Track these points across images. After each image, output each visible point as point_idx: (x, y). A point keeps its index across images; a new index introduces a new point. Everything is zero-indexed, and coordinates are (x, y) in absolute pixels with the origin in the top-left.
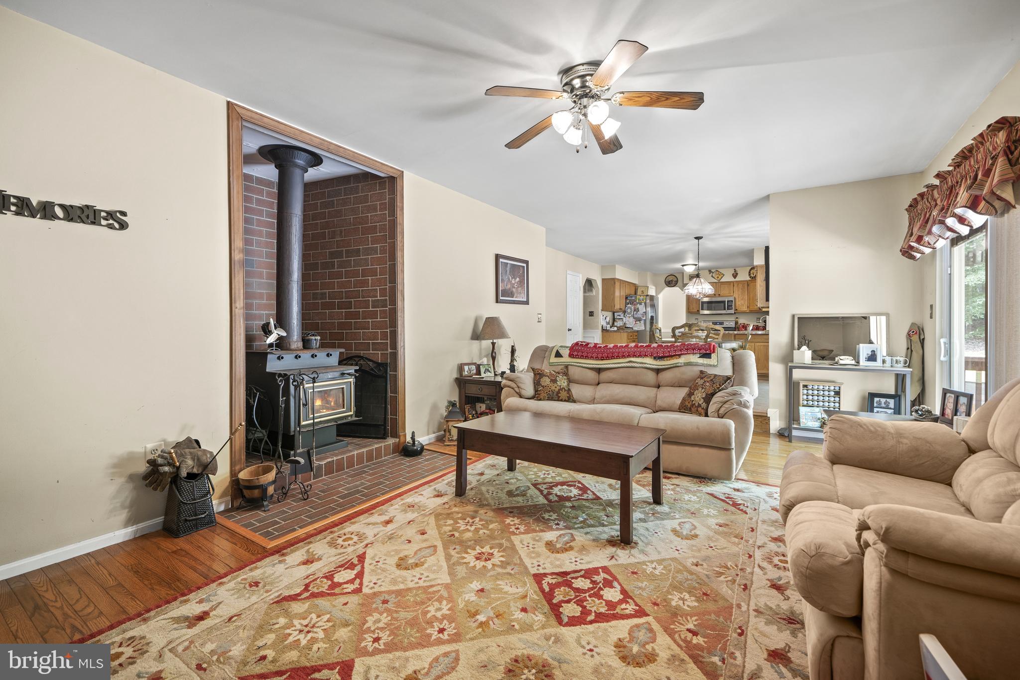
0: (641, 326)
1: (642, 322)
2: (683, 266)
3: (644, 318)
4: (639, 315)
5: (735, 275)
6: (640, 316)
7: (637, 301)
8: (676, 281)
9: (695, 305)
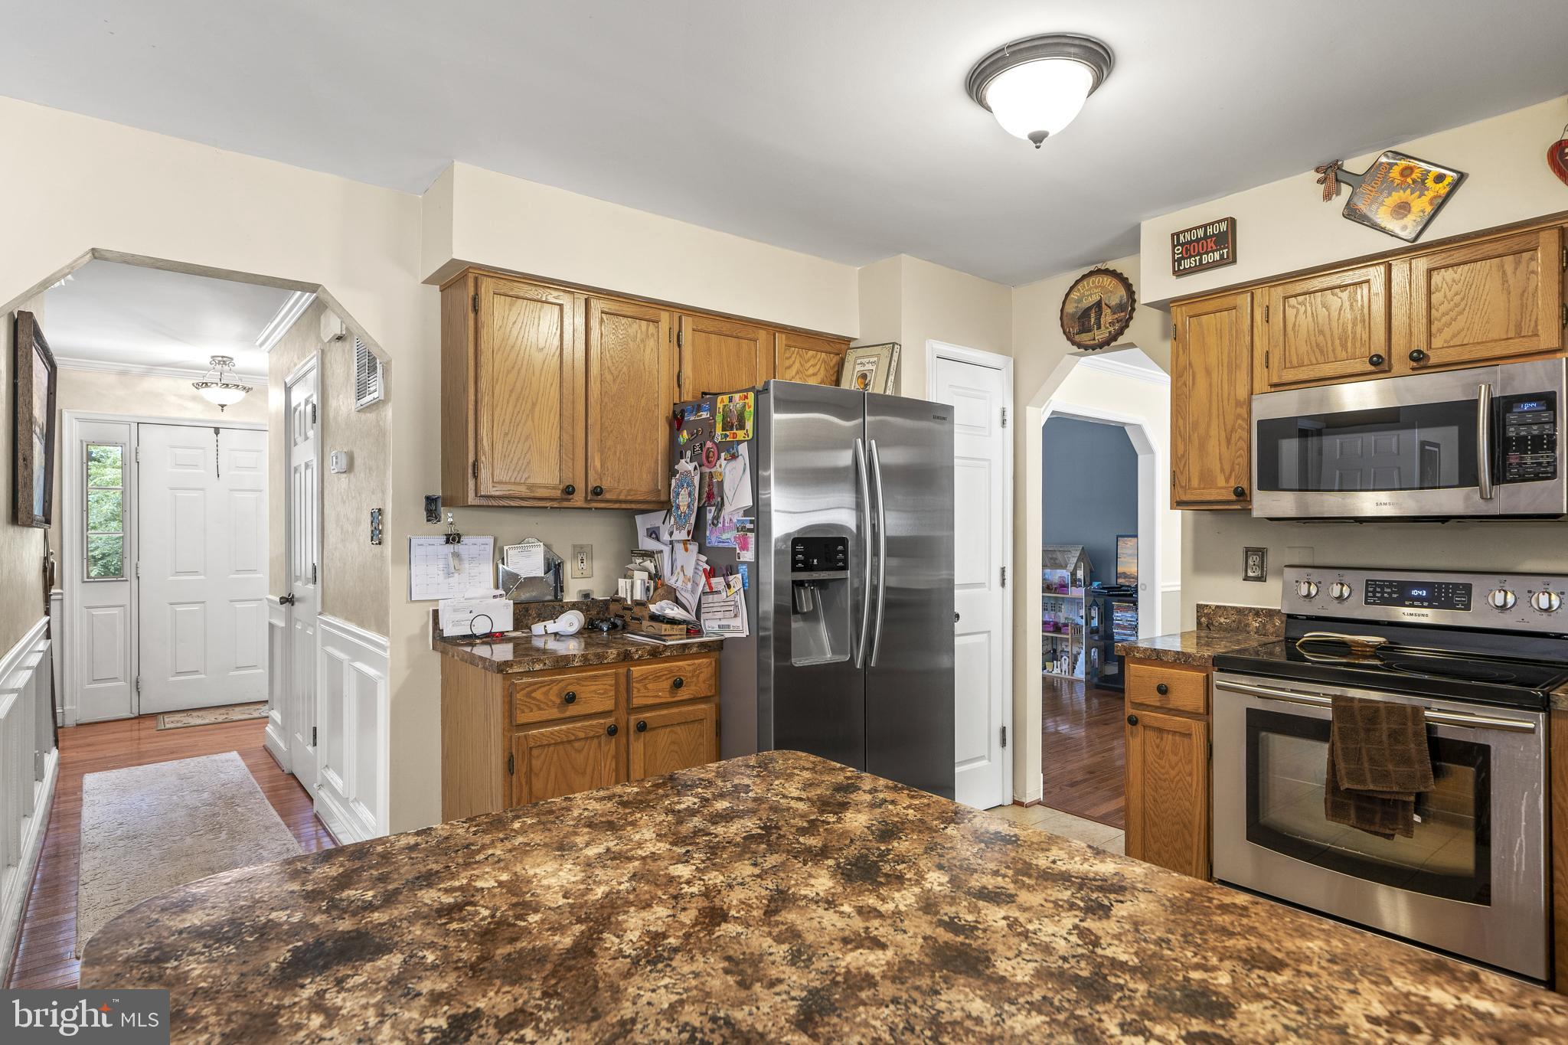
1: (738, 582)
8: (1121, 307)
9: (1224, 449)
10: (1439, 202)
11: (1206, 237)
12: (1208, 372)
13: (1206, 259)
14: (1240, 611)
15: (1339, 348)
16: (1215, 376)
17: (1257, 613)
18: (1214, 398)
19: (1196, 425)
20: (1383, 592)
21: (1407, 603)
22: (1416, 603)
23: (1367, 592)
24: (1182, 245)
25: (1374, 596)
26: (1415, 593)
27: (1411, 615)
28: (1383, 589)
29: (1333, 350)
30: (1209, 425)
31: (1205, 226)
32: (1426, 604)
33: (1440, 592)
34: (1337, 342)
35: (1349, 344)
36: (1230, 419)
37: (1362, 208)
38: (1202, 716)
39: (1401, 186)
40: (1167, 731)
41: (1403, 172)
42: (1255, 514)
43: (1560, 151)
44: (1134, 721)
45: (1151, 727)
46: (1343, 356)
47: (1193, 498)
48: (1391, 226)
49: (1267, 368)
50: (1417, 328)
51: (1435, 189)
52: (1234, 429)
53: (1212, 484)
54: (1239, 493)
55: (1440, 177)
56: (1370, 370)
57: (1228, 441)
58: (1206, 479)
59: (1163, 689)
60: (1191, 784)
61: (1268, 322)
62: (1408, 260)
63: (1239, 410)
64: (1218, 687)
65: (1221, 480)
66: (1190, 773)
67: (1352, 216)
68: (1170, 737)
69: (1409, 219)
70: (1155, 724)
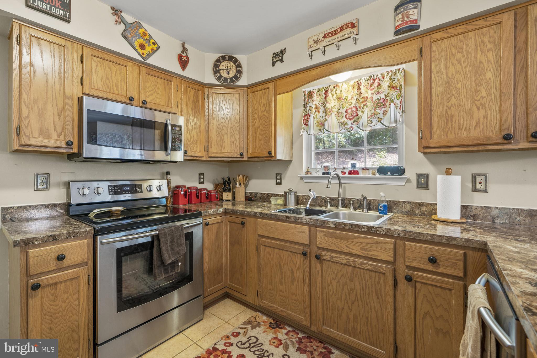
5: (183, 59)
10: (153, 52)
13: (54, 10)
15: (115, 89)
18: (50, 90)
19: (35, 102)
20: (115, 189)
21: (124, 193)
22: (126, 192)
23: (109, 190)
25: (112, 191)
26: (125, 188)
27: (126, 197)
28: (115, 188)
29: (113, 89)
32: (129, 192)
33: (133, 188)
34: (114, 86)
35: (119, 89)
36: (61, 104)
37: (129, 36)
38: (86, 263)
39: (142, 38)
40: (61, 282)
41: (143, 33)
42: (84, 155)
43: (180, 57)
44: (35, 287)
45: (50, 285)
46: (117, 92)
47: (35, 143)
48: (139, 50)
49: (82, 85)
50: (143, 93)
51: (152, 47)
52: (63, 109)
53: (49, 136)
54: (69, 144)
55: (154, 44)
56: (128, 101)
57: (59, 116)
58: (44, 133)
59: (60, 258)
60: (78, 305)
61: (82, 62)
62: (139, 66)
63: (67, 100)
64: (101, 243)
65: (55, 136)
66: (78, 299)
67: (125, 37)
68: (63, 284)
69: (145, 52)
70: (53, 282)
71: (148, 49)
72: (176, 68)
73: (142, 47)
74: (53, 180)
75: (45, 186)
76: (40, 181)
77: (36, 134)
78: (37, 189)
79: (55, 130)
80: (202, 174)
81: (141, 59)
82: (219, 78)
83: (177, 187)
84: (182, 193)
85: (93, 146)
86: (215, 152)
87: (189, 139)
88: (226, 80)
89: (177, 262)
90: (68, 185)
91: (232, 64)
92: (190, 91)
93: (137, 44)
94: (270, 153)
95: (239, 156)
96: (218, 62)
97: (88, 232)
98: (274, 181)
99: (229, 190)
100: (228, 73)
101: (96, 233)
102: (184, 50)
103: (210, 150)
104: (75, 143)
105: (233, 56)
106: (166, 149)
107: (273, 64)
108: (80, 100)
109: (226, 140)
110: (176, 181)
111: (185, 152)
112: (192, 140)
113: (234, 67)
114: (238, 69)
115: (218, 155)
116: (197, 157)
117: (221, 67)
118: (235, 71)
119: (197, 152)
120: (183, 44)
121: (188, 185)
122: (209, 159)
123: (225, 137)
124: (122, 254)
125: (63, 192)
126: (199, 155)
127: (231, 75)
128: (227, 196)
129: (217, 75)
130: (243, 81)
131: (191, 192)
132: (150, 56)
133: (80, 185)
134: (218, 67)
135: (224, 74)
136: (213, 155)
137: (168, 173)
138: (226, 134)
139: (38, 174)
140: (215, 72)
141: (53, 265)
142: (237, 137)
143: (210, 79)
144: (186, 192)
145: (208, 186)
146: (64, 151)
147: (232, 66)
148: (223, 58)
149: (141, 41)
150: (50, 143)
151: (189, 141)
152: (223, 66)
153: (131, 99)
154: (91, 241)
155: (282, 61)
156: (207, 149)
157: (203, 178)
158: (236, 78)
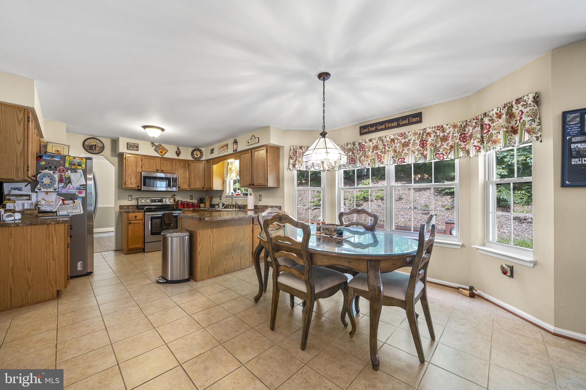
0: (75, 208)
1: (79, 202)
2: (145, 127)
3: (83, 195)
4: (71, 189)
5: (178, 153)
6: (74, 191)
7: (67, 165)
8: (101, 147)
9: (135, 179)
10: (166, 153)
11: (134, 145)
12: (132, 167)
13: (134, 149)
14: (128, 206)
16: (133, 167)
17: (131, 206)
18: (133, 171)
19: (129, 175)
23: (151, 201)
24: (130, 145)
26: (157, 201)
30: (132, 175)
31: (134, 144)
33: (159, 200)
34: (152, 166)
35: (154, 167)
36: (136, 175)
37: (157, 150)
38: (142, 220)
39: (162, 149)
40: (136, 223)
41: (162, 147)
42: (142, 190)
43: (176, 152)
44: (130, 223)
45: (133, 223)
46: (153, 169)
47: (129, 187)
48: (160, 154)
49: (142, 168)
50: (162, 167)
51: (165, 151)
52: (136, 176)
53: (132, 185)
54: (138, 186)
55: (166, 150)
56: (157, 171)
57: (135, 178)
58: (131, 184)
59: (136, 217)
60: (140, 231)
61: (142, 161)
62: (161, 158)
63: (137, 174)
64: (146, 214)
65: (134, 184)
66: (140, 229)
67: (155, 151)
68: (136, 224)
69: (162, 154)
70: (134, 223)
71: (164, 152)
72: (175, 157)
73: (161, 152)
74: (133, 197)
75: (131, 199)
76: (129, 198)
77: (129, 184)
78: (129, 200)
79: (134, 183)
80: (192, 196)
81: (161, 156)
82: (193, 158)
83: (178, 201)
84: (180, 203)
85: (145, 187)
86: (192, 186)
87: (181, 182)
88: (196, 158)
89: (171, 224)
90: (137, 199)
91: (199, 152)
92: (182, 164)
93: (159, 152)
94: (211, 187)
95: (202, 188)
96: (193, 151)
97: (143, 211)
98: (219, 199)
99: (203, 203)
100: (197, 156)
101: (145, 212)
102: (178, 149)
103: (191, 186)
104: (140, 186)
105: (199, 148)
106: (170, 187)
107: (211, 154)
108: (141, 173)
109: (197, 182)
110: (178, 198)
111: (179, 187)
112: (183, 182)
113: (199, 153)
114: (201, 154)
115: (194, 188)
116: (185, 189)
117: (194, 153)
118: (200, 155)
119: (186, 187)
120: (178, 147)
121: (183, 200)
122: (190, 190)
123: (197, 180)
124: (152, 219)
125: (136, 201)
126: (186, 188)
127: (198, 156)
128: (202, 205)
129: (193, 156)
130: (203, 158)
131: (184, 203)
132: (164, 155)
133: (141, 199)
134: (193, 153)
135: (196, 156)
136: (192, 188)
137: (174, 195)
138: (197, 179)
139: (129, 195)
140: (192, 156)
141: (134, 219)
142: (202, 181)
143: (190, 158)
144: (181, 203)
145: (195, 201)
146: (136, 188)
147: (198, 153)
148: (195, 150)
149: (161, 150)
150: (133, 186)
151: (181, 183)
152: (195, 153)
153: (158, 170)
154: (144, 214)
155: (213, 153)
156: (189, 186)
157: (192, 198)
158: (200, 157)
